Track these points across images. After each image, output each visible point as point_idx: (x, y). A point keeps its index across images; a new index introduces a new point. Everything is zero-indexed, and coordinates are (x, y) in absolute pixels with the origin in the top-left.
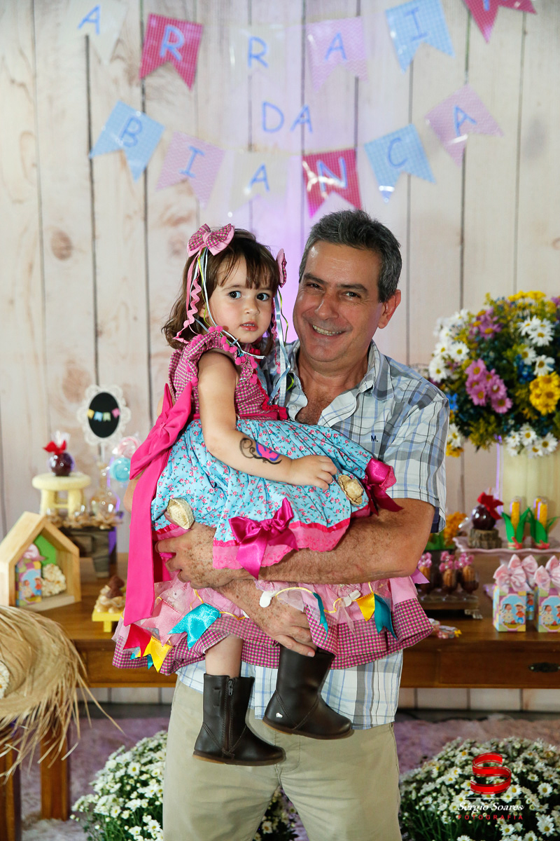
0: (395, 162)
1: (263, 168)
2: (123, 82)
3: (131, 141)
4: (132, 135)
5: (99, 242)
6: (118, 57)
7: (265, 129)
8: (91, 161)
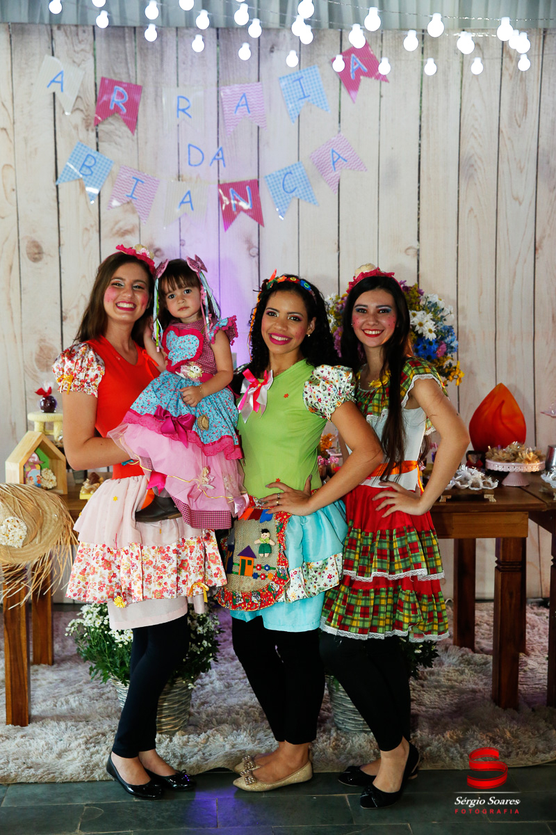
0: (288, 190)
1: (189, 193)
2: (82, 128)
3: (88, 172)
4: (89, 167)
5: (63, 249)
6: (78, 109)
7: (190, 164)
8: (57, 187)
